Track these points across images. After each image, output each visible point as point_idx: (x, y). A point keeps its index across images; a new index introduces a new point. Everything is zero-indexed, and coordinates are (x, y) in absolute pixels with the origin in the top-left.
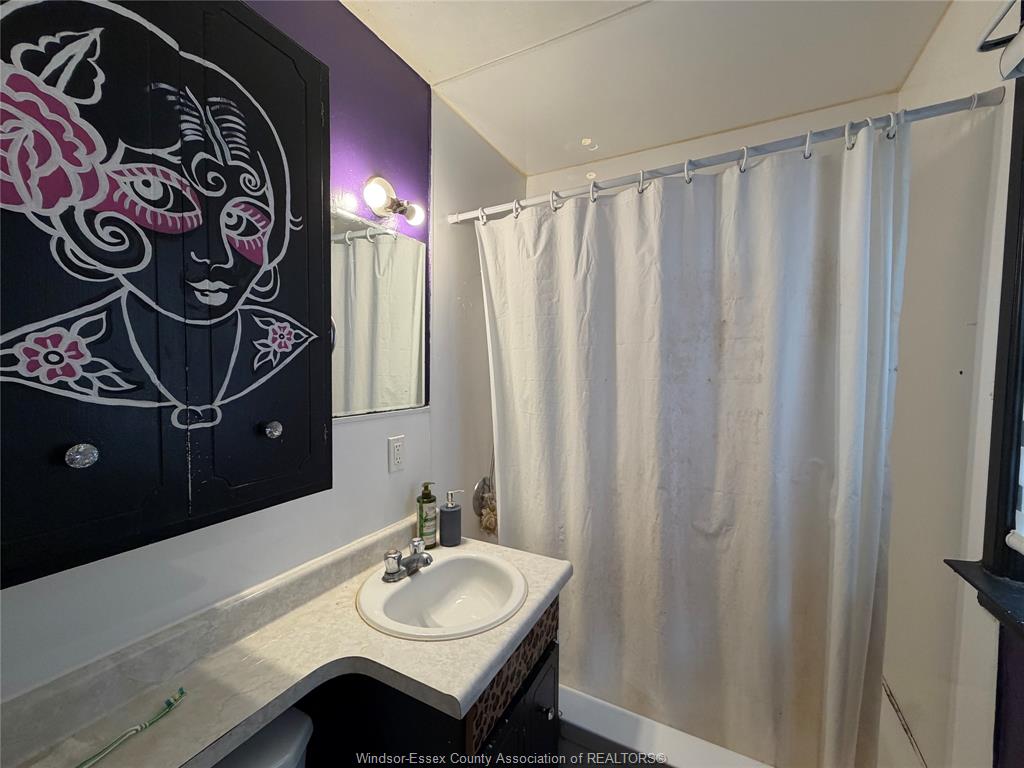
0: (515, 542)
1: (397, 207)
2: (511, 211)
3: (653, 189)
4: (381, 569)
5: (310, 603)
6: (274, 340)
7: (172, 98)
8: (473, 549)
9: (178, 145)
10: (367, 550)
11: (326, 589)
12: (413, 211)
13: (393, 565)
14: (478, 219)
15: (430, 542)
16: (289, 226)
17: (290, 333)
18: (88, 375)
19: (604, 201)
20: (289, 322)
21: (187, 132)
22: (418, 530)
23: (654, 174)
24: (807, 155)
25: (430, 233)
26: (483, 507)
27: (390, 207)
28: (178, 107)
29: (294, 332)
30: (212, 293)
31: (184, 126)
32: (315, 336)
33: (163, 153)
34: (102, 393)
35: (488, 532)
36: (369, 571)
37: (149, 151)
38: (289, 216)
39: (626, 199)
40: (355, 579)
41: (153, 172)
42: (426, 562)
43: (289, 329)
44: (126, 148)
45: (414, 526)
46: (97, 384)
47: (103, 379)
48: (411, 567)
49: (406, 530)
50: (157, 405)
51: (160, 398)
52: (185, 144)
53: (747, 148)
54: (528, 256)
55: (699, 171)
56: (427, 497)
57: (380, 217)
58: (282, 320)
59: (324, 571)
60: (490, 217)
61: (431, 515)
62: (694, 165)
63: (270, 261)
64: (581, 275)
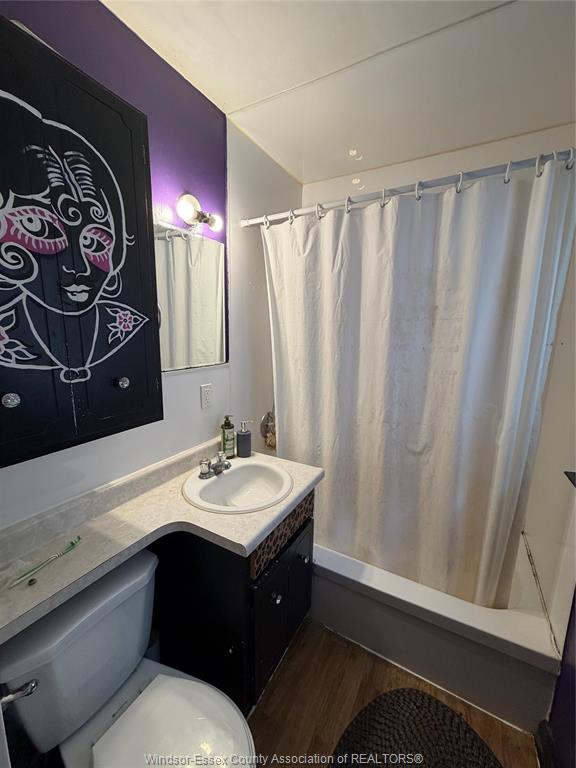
0: (288, 456)
1: (201, 217)
2: (287, 219)
3: (391, 205)
4: (198, 471)
5: (153, 490)
6: (120, 323)
7: (40, 156)
8: (259, 459)
9: (48, 190)
10: (189, 458)
11: (164, 482)
12: (213, 221)
13: (205, 469)
14: (262, 224)
15: (229, 455)
16: (125, 242)
17: (130, 318)
18: (8, 350)
20: (130, 310)
21: (53, 180)
22: (222, 447)
23: (393, 192)
24: (507, 179)
25: (228, 235)
26: (267, 432)
27: (197, 218)
28: (45, 162)
29: (133, 317)
30: (78, 293)
31: (50, 176)
32: (147, 319)
33: (38, 197)
34: (18, 361)
35: (270, 448)
36: (190, 472)
37: (29, 197)
38: (125, 235)
39: (372, 211)
40: (181, 476)
41: (33, 211)
42: (227, 467)
43: (130, 315)
44: (15, 196)
45: (219, 444)
48: (217, 470)
49: (213, 446)
50: (50, 368)
51: (52, 363)
52: (51, 189)
53: (463, 174)
54: (299, 255)
55: (427, 191)
56: (228, 425)
57: (190, 226)
58: (125, 309)
59: (161, 471)
60: (273, 223)
61: (231, 437)
62: (422, 185)
63: (115, 268)
64: (337, 269)
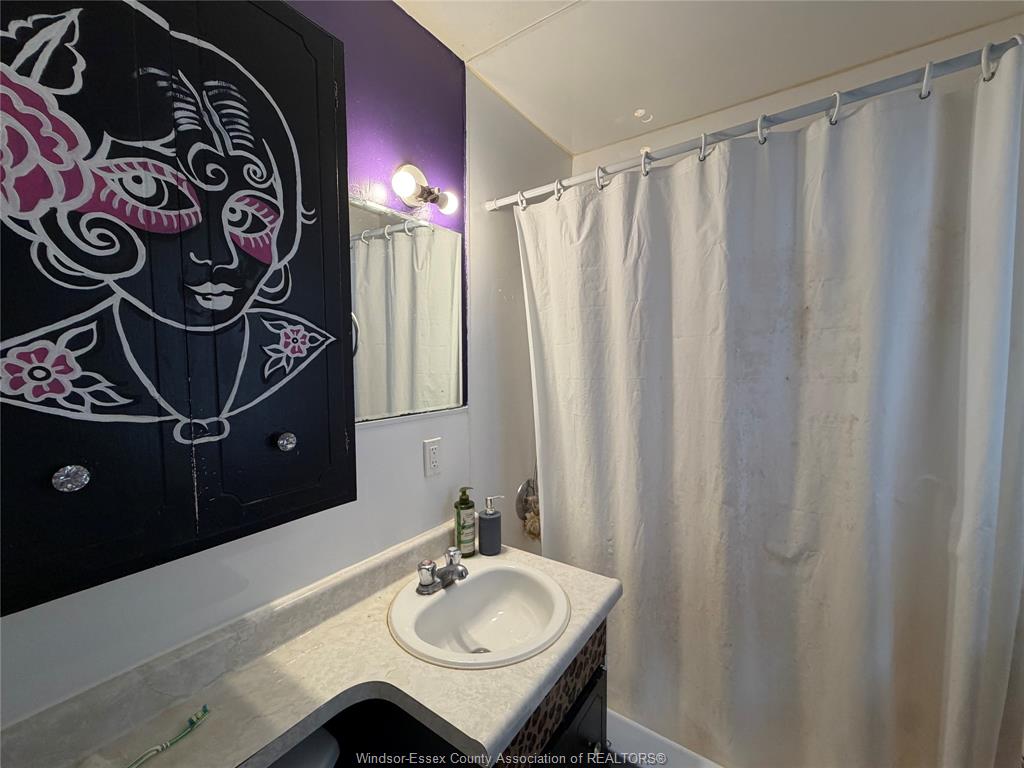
0: (560, 554)
1: (427, 195)
2: (552, 193)
3: (718, 156)
4: (415, 579)
5: (343, 614)
6: (286, 345)
7: (163, 84)
8: (514, 559)
9: (172, 136)
10: (402, 558)
11: (359, 599)
12: (446, 199)
13: (427, 577)
14: (516, 204)
15: (466, 551)
16: (300, 220)
17: (304, 337)
18: (79, 391)
19: (658, 174)
20: (303, 324)
21: (182, 121)
22: (455, 538)
23: (719, 137)
24: (924, 93)
25: (467, 222)
26: (526, 510)
27: (421, 196)
28: (170, 94)
29: (309, 335)
30: (215, 297)
31: (178, 114)
32: (333, 339)
33: (154, 145)
34: (95, 409)
35: (531, 539)
36: (404, 580)
37: (139, 144)
38: (300, 208)
39: (685, 169)
40: (390, 588)
41: (144, 166)
42: (462, 575)
43: (303, 332)
44: (113, 142)
45: (451, 532)
46: (89, 400)
47: (95, 394)
48: (446, 579)
49: (443, 536)
50: (157, 419)
51: (161, 412)
52: (179, 133)
53: (841, 94)
54: (572, 242)
55: (775, 129)
56: (465, 503)
57: (412, 208)
58: (295, 323)
59: (357, 580)
60: (530, 201)
61: (469, 522)
62: (769, 121)
63: (280, 260)
64: (631, 260)
